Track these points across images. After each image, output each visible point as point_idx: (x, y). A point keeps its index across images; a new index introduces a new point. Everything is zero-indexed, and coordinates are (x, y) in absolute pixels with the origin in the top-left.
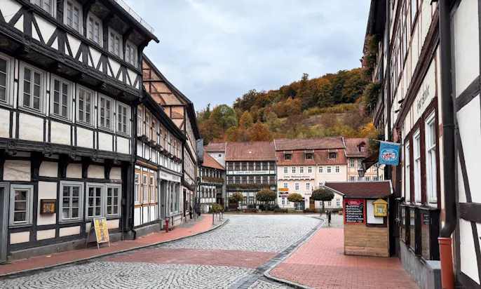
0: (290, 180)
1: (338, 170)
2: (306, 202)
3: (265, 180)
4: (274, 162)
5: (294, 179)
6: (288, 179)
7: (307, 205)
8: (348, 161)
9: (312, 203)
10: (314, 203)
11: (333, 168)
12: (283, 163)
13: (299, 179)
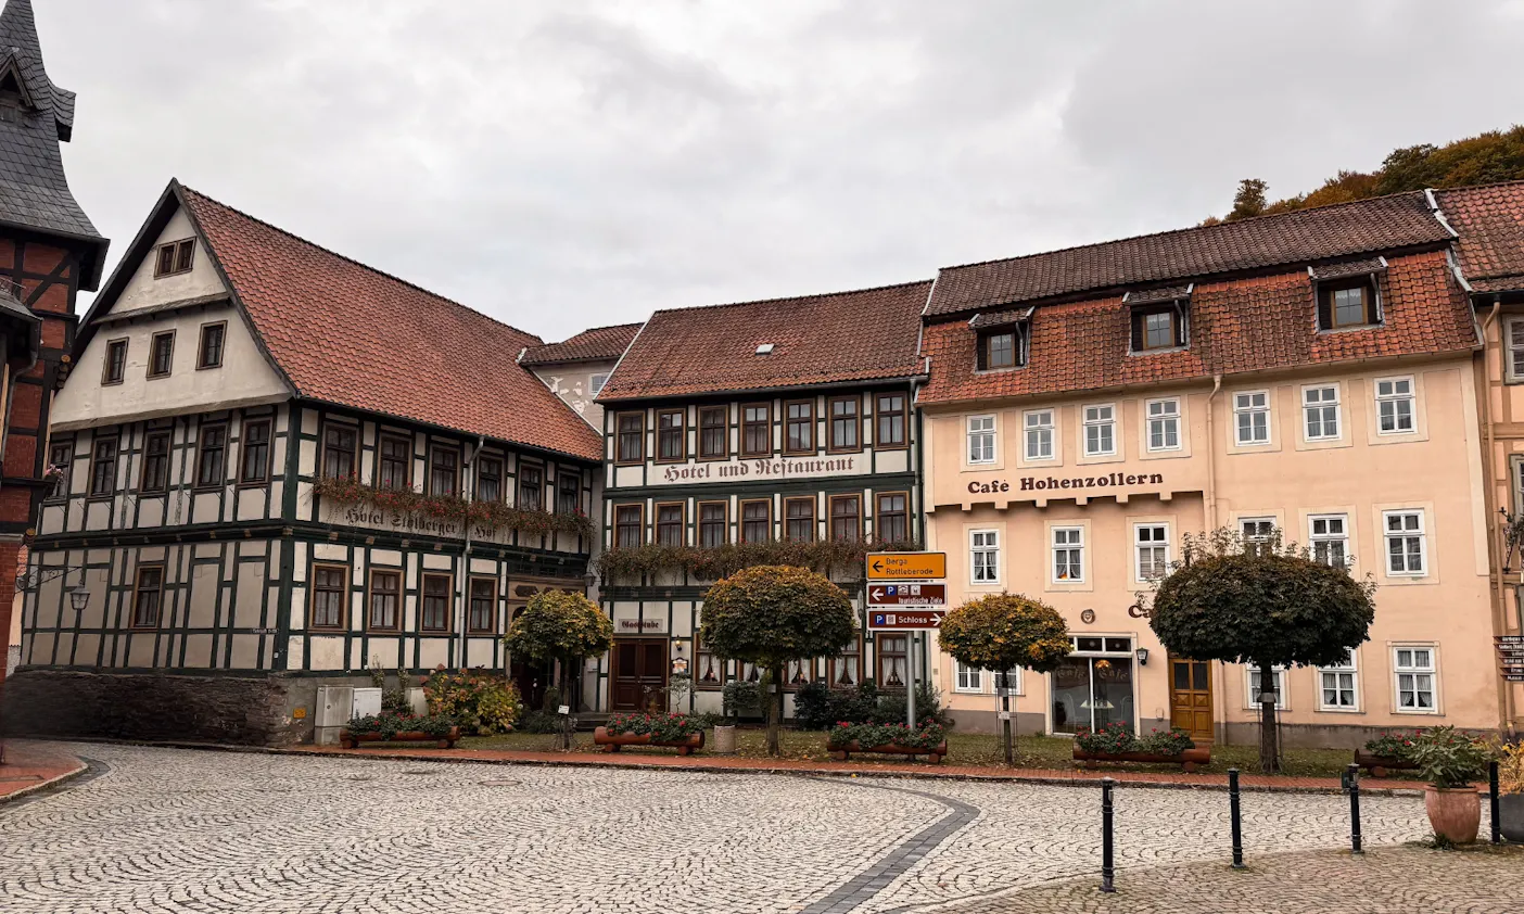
0: (1014, 507)
1: (1396, 418)
2: (1138, 674)
3: (845, 514)
4: (902, 388)
5: (1041, 497)
6: (1001, 501)
7: (1151, 697)
8: (1488, 332)
9: (1188, 677)
10: (1203, 681)
11: (1357, 403)
12: (961, 394)
13: (1081, 496)
